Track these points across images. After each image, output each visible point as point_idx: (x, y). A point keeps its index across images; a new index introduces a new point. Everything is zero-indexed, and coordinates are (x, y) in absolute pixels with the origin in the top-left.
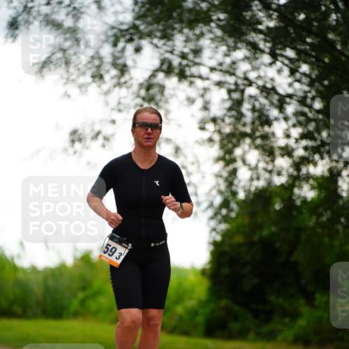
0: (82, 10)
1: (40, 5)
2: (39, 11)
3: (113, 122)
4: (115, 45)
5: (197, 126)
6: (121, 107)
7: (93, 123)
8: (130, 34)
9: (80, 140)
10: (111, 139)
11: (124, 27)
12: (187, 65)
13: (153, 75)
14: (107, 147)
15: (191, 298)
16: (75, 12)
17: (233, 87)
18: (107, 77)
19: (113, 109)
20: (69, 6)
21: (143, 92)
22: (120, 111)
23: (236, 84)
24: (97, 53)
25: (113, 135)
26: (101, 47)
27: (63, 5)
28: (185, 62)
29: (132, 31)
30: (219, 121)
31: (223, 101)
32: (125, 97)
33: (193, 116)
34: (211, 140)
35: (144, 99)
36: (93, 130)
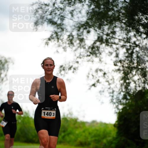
0: (65, 16)
1: (47, 15)
2: (47, 18)
3: (78, 62)
4: (79, 30)
5: (113, 64)
6: (81, 56)
7: (70, 62)
8: (85, 26)
9: (64, 70)
10: (76, 69)
11: (83, 23)
12: (109, 38)
13: (95, 43)
14: (75, 72)
15: (109, 136)
16: (62, 17)
17: (129, 47)
18: (75, 44)
19: (78, 57)
20: (59, 15)
21: (90, 50)
22: (80, 58)
23: (130, 46)
24: (71, 34)
25: (77, 68)
26: (73, 31)
27: (57, 15)
28: (108, 37)
29: (86, 25)
30: (123, 62)
31: (125, 53)
32: (83, 52)
33: (111, 60)
34: (119, 70)
35: (90, 53)
36: (69, 65)
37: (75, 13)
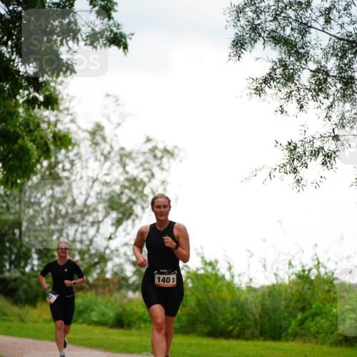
37: (334, 14)
